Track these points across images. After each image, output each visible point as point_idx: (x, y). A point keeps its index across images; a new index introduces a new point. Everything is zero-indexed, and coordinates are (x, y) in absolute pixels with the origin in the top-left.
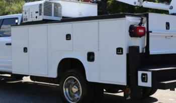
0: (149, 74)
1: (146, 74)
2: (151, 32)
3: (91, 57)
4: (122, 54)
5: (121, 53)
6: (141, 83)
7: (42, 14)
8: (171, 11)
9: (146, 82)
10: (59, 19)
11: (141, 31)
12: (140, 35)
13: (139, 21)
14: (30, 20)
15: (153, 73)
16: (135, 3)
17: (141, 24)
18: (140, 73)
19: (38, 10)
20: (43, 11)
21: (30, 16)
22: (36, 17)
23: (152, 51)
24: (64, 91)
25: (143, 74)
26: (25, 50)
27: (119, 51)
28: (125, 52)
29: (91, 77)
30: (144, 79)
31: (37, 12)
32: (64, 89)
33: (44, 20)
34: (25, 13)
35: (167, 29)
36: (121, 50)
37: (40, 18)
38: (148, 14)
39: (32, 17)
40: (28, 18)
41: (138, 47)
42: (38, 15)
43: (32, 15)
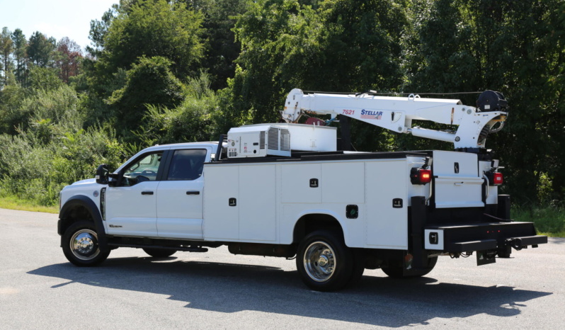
0: (441, 233)
1: (437, 234)
2: (437, 177)
3: (352, 211)
4: (401, 207)
5: (399, 205)
6: (428, 246)
7: (266, 147)
8: (457, 145)
9: (437, 243)
10: (288, 154)
11: (426, 176)
12: (424, 182)
13: (424, 163)
14: (241, 155)
15: (445, 231)
16: (400, 129)
17: (424, 167)
18: (427, 232)
19: (258, 141)
20: (266, 142)
21: (243, 149)
22: (255, 152)
23: (440, 204)
24: (305, 264)
25: (432, 234)
26: (232, 202)
27: (397, 203)
28: (406, 204)
29: (351, 241)
30: (434, 240)
31: (256, 144)
32: (305, 261)
33: (268, 156)
34: (233, 144)
35: (456, 172)
36: (399, 202)
37: (262, 153)
38: (432, 152)
39: (245, 151)
40: (238, 151)
41: (424, 197)
42: (257, 148)
43: (245, 148)
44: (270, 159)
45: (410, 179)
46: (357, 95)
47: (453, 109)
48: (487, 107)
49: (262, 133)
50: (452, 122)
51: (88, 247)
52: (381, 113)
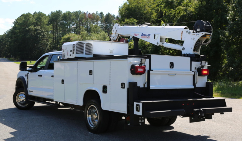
0: (141, 105)
1: (139, 105)
2: (153, 70)
3: (105, 89)
4: (124, 88)
5: (124, 87)
6: (136, 113)
7: (75, 52)
9: (139, 111)
11: (140, 70)
12: (141, 73)
13: (139, 62)
14: (66, 57)
15: (143, 104)
16: (158, 43)
17: (141, 64)
18: (135, 104)
19: (72, 50)
20: (75, 50)
21: (67, 54)
22: (71, 55)
24: (88, 117)
25: (137, 105)
26: (63, 81)
27: (123, 85)
28: (127, 86)
29: (105, 106)
31: (71, 51)
32: (88, 115)
33: (76, 57)
34: (64, 51)
37: (73, 56)
39: (68, 55)
40: (65, 55)
41: (136, 83)
42: (72, 53)
43: (68, 53)
44: (77, 59)
45: (130, 71)
46: (140, 26)
47: (182, 31)
48: (198, 30)
49: (74, 45)
50: (181, 39)
51: (23, 101)
52: (150, 35)
